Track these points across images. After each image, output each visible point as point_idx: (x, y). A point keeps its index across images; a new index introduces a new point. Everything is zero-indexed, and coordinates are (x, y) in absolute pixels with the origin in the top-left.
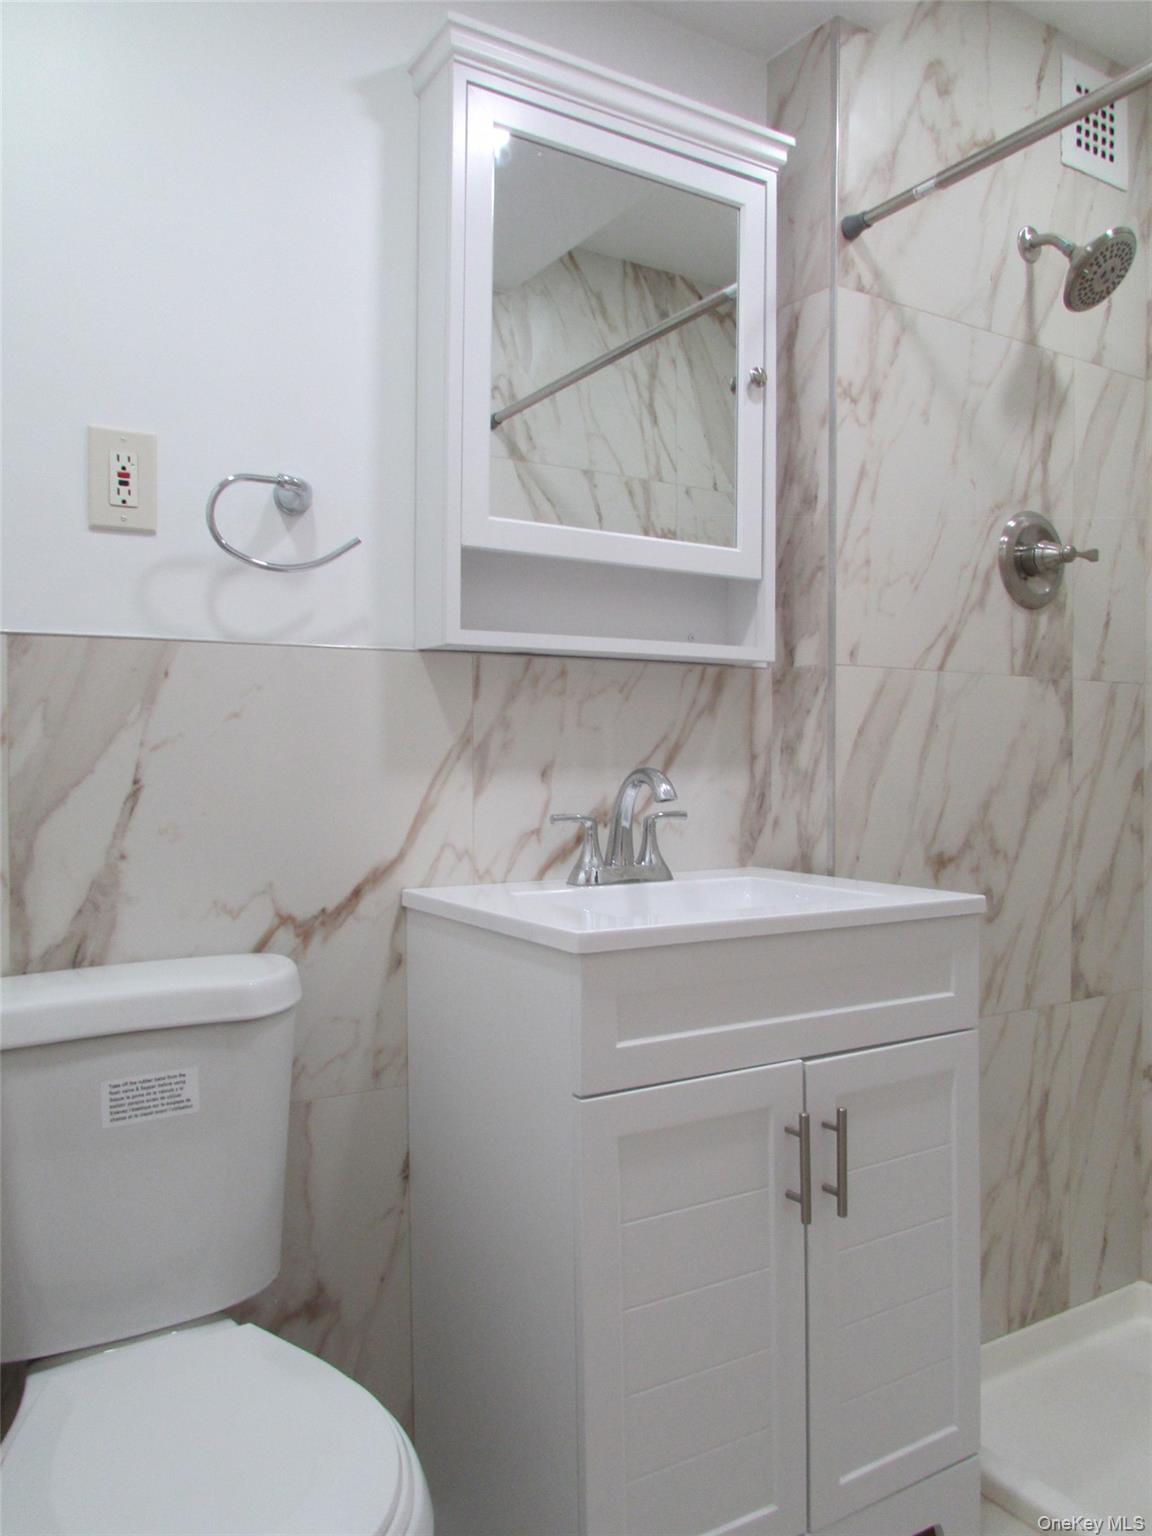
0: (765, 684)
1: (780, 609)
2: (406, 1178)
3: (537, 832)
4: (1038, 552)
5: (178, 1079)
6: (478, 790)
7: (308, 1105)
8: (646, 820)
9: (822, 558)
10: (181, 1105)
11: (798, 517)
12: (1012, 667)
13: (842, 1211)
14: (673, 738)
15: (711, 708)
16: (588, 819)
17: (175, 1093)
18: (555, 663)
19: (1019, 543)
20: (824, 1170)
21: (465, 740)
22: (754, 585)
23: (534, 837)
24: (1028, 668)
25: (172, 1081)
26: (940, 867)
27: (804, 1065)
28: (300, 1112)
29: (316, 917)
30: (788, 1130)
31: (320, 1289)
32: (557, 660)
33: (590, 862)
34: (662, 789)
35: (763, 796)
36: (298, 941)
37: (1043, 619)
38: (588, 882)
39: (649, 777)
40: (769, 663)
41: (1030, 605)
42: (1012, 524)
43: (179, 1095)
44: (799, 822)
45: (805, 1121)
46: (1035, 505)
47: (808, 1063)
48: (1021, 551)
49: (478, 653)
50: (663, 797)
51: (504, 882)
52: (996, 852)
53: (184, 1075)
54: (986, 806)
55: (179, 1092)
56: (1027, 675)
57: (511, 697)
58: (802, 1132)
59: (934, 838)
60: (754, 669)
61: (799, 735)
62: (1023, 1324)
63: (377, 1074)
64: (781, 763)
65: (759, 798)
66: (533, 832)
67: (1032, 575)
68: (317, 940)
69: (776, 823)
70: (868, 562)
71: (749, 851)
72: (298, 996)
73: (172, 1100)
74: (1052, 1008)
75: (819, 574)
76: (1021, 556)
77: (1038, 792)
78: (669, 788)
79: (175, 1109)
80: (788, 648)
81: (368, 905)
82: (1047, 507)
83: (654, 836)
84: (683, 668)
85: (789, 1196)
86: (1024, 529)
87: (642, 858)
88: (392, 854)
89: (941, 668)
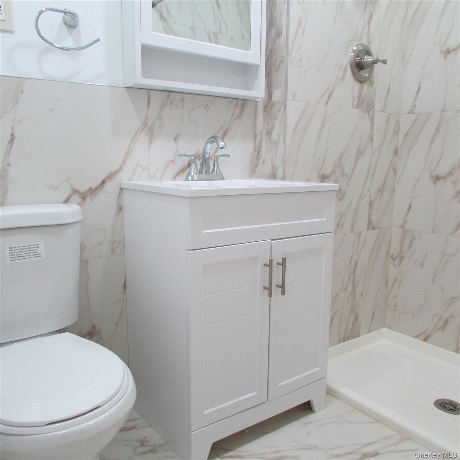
0: (260, 107)
1: (267, 78)
2: (125, 288)
3: (173, 161)
4: (365, 60)
5: (36, 246)
6: (150, 144)
7: (87, 261)
8: (215, 157)
9: (283, 57)
10: (37, 255)
11: (274, 41)
12: (353, 106)
13: (283, 293)
14: (225, 127)
15: (240, 116)
16: (193, 156)
17: (35, 251)
18: (179, 96)
19: (358, 56)
20: (277, 280)
21: (145, 124)
22: (257, 67)
23: (172, 163)
24: (358, 106)
25: (34, 246)
26: (323, 178)
27: (271, 242)
28: (84, 264)
29: (87, 191)
30: (265, 265)
31: (94, 327)
32: (180, 94)
33: (193, 171)
34: (221, 144)
35: (259, 151)
36: (81, 199)
37: (365, 86)
38: (193, 180)
39: (216, 139)
40: (262, 99)
41: (361, 81)
42: (355, 48)
43: (37, 252)
44: (272, 161)
45: (271, 261)
46: (365, 41)
47: (272, 241)
48: (359, 59)
49: (149, 90)
50: (221, 146)
51: (160, 180)
52: (343, 175)
53: (38, 245)
54: (341, 158)
55: (37, 251)
56: (358, 109)
57: (162, 108)
58: (270, 265)
59: (321, 168)
60: (257, 102)
61: (273, 127)
62: (344, 341)
63: (113, 250)
64: (266, 138)
65: (258, 152)
66: (171, 161)
67: (362, 69)
68: (88, 200)
69: (264, 162)
70: (300, 60)
71: (253, 172)
72: (82, 217)
73: (34, 254)
74: (360, 233)
75: (282, 64)
76: (358, 61)
77: (360, 153)
78: (223, 144)
79: (35, 257)
80: (269, 94)
81: (108, 186)
82: (369, 43)
83: (218, 163)
84: (229, 100)
85: (265, 288)
86: (360, 50)
87: (213, 171)
88: (116, 167)
89: (327, 103)
